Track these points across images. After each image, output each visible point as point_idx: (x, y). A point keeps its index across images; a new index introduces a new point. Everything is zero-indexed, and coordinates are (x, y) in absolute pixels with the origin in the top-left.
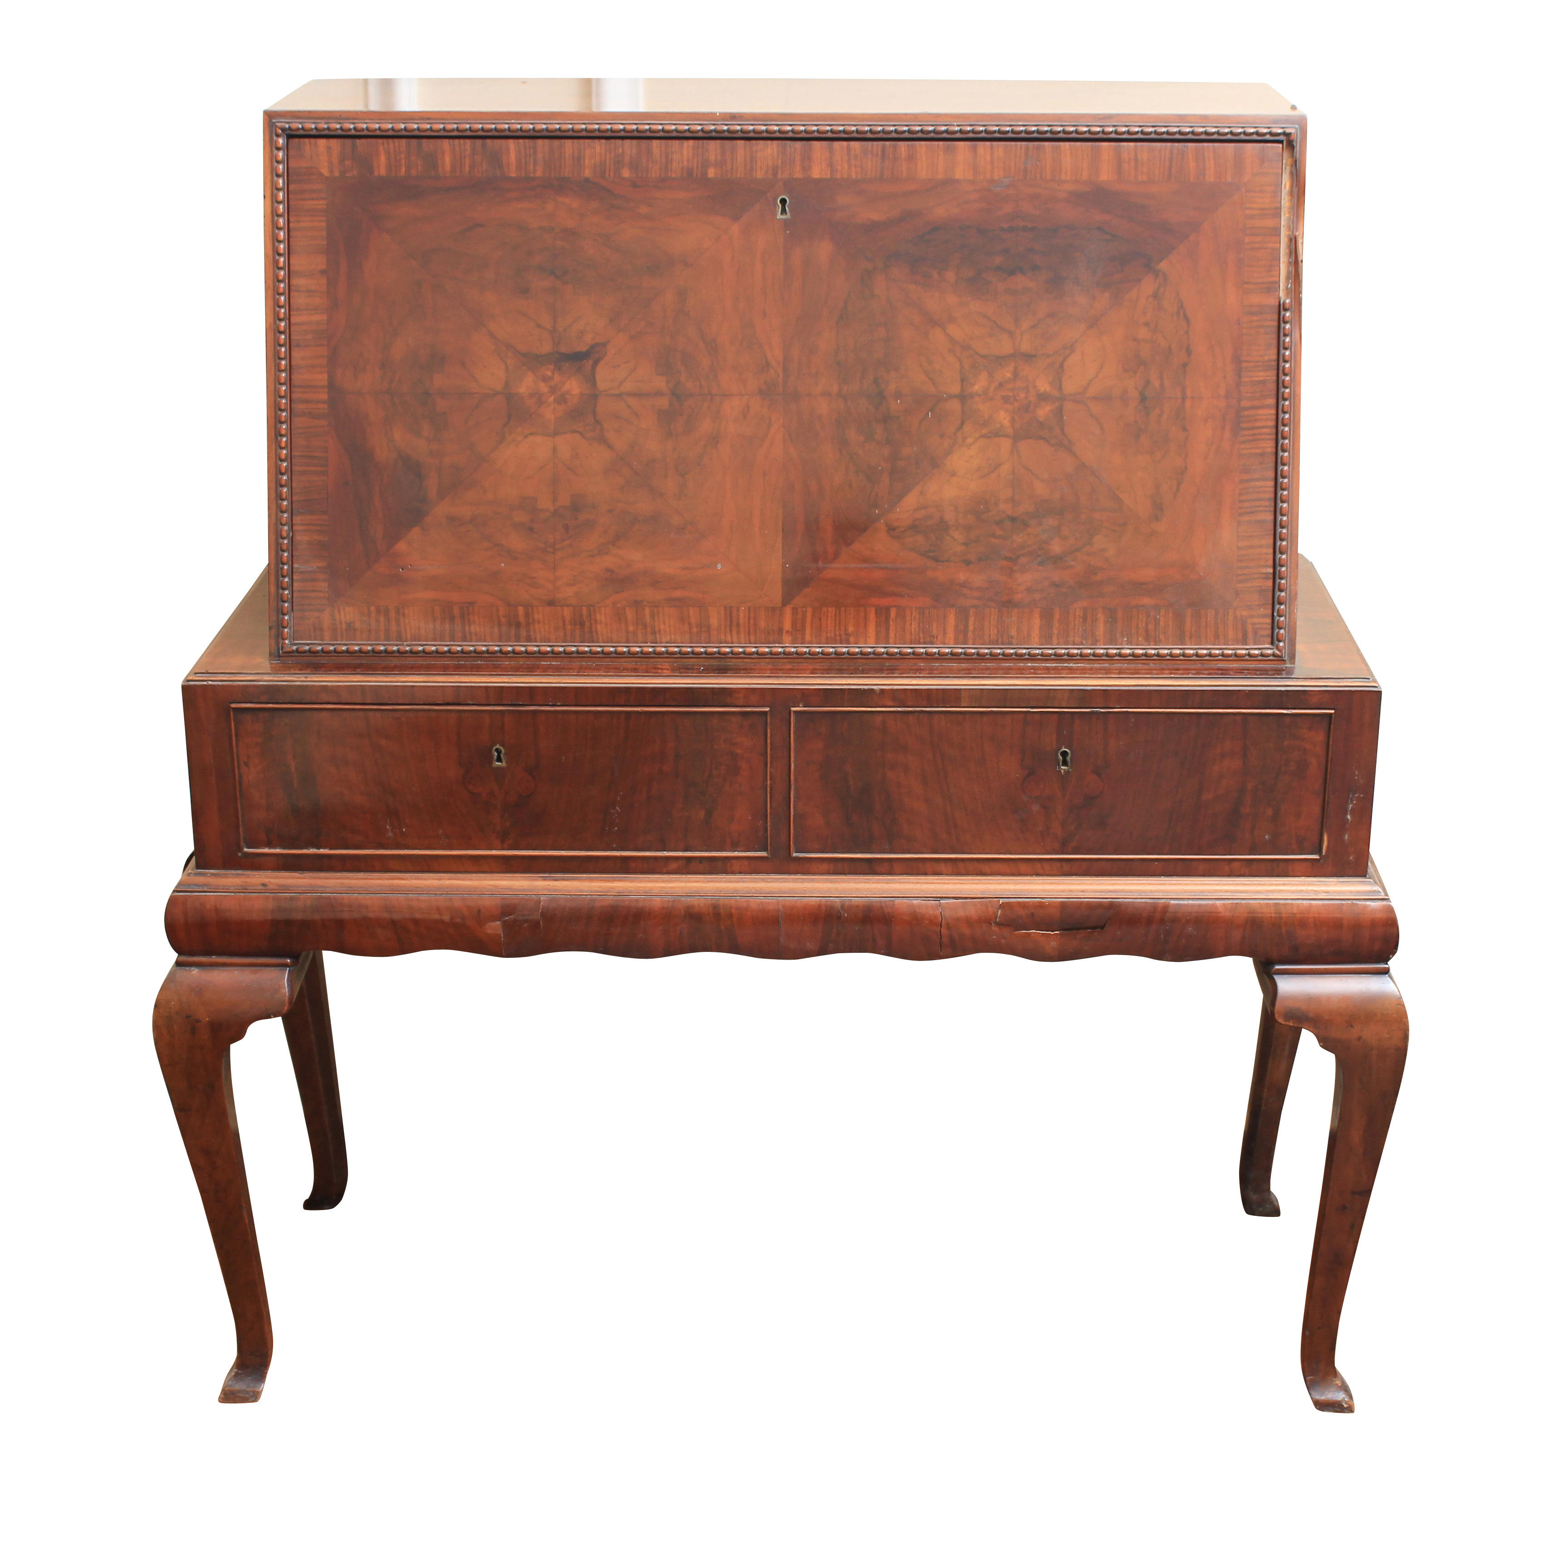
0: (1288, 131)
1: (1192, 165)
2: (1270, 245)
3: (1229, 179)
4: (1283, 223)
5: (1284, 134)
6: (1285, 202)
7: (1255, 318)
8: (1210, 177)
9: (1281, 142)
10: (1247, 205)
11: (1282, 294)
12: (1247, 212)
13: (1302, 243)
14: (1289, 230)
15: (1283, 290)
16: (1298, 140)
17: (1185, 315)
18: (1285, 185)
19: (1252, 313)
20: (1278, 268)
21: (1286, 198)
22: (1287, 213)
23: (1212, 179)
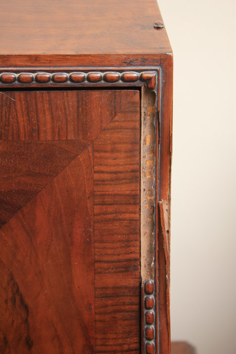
0: (146, 75)
1: (22, 120)
2: (127, 216)
3: (71, 137)
4: (143, 187)
5: (141, 78)
6: (146, 161)
7: (110, 302)
8: (47, 135)
9: (139, 88)
10: (96, 168)
11: (144, 273)
12: (96, 176)
13: (169, 211)
14: (151, 195)
15: (145, 266)
16: (161, 86)
17: (22, 301)
18: (145, 141)
19: (107, 297)
20: (138, 243)
21: (147, 157)
22: (148, 174)
23: (49, 138)
